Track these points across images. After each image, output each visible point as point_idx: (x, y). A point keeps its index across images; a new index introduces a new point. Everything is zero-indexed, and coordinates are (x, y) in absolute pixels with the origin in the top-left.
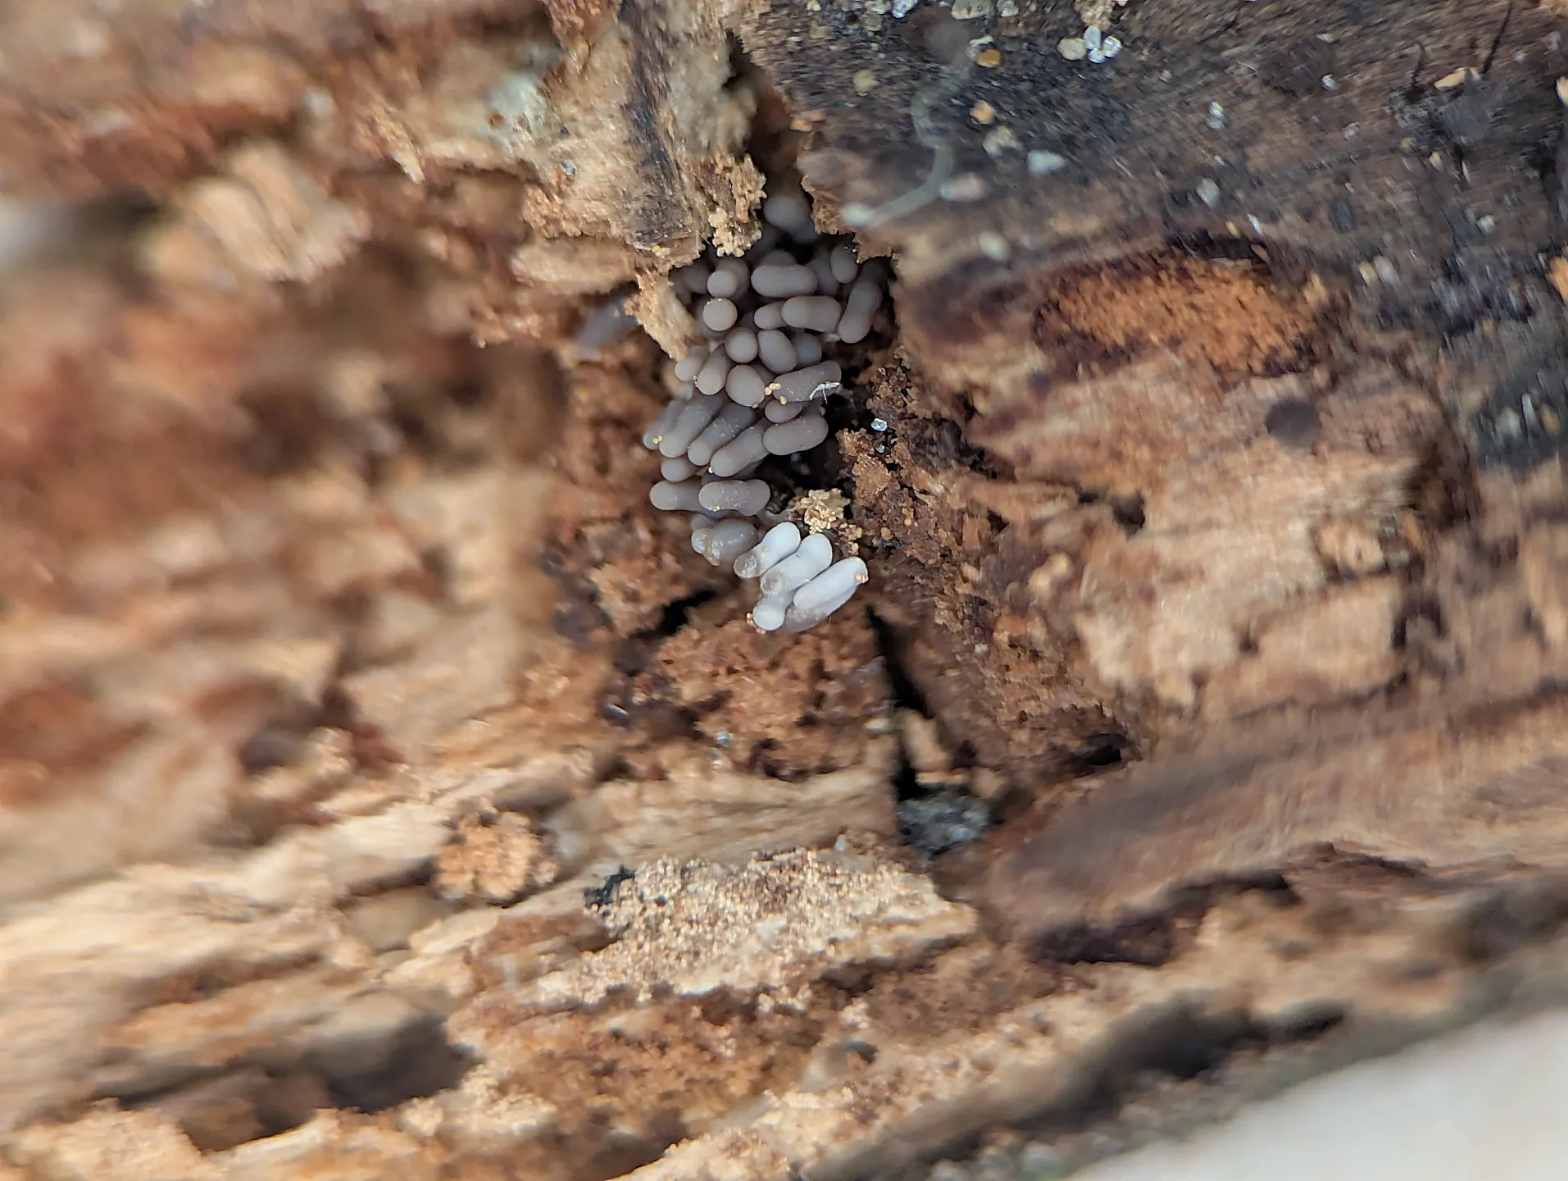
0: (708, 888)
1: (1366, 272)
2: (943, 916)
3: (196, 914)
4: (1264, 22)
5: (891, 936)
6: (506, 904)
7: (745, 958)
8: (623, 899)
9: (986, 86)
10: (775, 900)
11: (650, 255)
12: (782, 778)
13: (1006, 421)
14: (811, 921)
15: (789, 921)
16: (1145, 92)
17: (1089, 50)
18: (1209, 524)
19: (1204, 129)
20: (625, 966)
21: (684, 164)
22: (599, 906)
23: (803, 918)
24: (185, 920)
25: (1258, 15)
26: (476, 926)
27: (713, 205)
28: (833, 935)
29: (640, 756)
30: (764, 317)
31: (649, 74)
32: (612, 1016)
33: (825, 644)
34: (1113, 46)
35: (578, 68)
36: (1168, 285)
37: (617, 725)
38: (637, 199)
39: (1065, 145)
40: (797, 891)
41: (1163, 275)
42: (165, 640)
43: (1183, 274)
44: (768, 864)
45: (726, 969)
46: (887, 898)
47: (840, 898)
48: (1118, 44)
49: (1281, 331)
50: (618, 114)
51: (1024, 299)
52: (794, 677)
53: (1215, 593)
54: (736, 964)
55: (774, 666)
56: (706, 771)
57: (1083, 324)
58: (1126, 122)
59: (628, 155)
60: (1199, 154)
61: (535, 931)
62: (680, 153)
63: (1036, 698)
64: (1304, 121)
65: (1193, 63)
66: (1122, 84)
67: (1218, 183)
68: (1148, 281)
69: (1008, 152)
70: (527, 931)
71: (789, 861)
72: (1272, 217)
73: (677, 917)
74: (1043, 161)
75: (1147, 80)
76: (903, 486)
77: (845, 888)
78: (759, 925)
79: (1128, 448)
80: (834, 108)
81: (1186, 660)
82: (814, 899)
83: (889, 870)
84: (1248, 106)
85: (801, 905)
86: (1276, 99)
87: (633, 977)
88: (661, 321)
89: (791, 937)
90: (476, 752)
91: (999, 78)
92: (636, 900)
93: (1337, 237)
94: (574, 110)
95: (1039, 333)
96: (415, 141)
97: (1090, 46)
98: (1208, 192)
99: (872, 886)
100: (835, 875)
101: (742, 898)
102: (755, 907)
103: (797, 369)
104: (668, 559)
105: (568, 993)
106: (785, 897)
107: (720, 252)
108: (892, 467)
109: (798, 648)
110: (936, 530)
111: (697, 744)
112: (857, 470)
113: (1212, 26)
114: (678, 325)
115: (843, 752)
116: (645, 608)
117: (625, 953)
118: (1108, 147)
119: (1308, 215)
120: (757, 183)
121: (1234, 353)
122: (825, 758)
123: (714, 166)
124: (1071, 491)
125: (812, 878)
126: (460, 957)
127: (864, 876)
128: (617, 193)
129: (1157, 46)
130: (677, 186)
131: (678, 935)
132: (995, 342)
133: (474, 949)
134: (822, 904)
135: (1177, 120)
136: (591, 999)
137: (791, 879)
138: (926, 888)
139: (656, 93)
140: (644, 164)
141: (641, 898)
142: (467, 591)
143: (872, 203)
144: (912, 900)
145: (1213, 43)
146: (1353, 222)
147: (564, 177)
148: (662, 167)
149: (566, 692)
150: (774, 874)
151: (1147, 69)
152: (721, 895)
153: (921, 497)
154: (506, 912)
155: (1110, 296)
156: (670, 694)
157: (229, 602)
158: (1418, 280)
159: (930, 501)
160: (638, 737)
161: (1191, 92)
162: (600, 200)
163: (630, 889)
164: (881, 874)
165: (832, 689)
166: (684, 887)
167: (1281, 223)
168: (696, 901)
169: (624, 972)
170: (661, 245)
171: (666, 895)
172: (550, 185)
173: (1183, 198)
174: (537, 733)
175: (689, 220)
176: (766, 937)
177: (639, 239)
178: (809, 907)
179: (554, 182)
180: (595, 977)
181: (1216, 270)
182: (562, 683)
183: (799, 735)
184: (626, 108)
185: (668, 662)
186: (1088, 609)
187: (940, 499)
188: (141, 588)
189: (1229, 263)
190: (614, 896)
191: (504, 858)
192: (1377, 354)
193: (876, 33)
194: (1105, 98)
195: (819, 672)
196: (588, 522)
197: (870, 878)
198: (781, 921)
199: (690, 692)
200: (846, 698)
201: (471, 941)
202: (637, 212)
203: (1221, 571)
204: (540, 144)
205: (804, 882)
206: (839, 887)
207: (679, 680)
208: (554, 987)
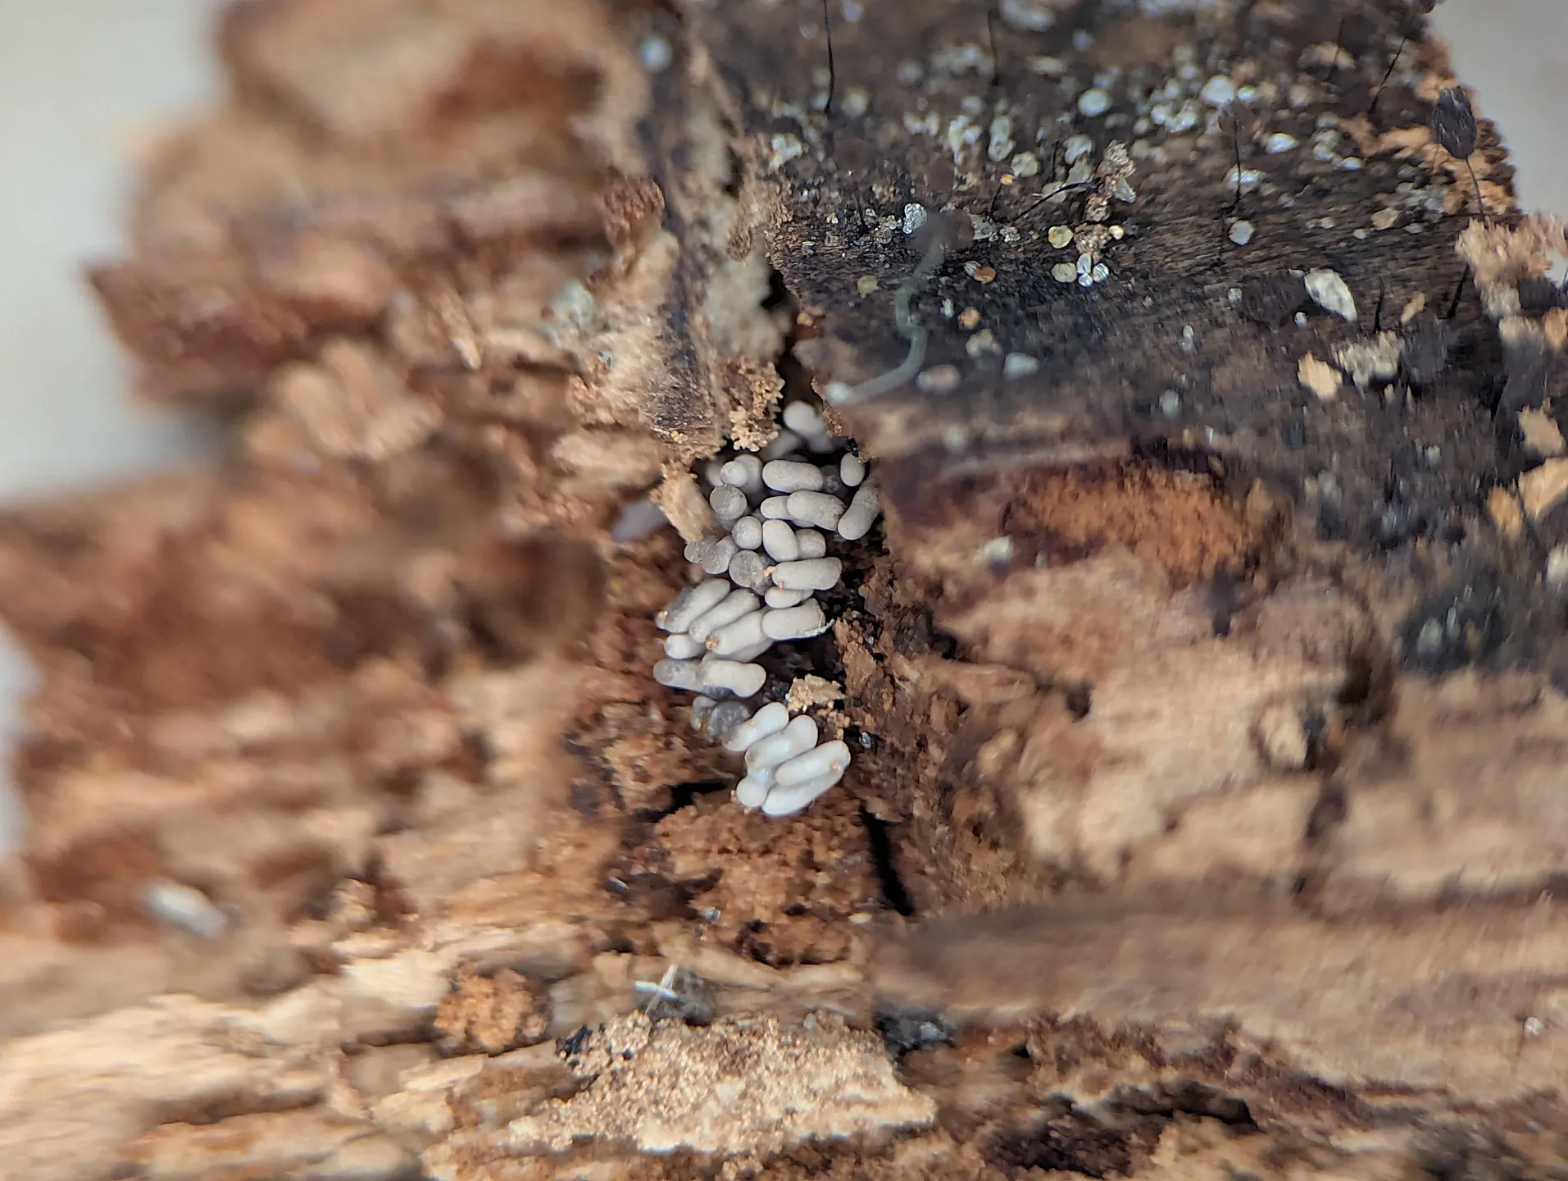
0: (673, 1046)
1: (1310, 487)
2: (900, 1101)
3: (213, 1045)
4: (1249, 264)
5: (849, 1116)
6: (493, 1055)
7: (707, 1122)
8: (591, 1049)
9: (979, 297)
10: (733, 1062)
11: (670, 441)
12: (766, 962)
13: (968, 600)
14: (768, 1088)
15: (748, 1086)
16: (1125, 315)
17: (1079, 275)
18: (1152, 715)
19: (1175, 349)
20: (589, 1114)
21: (711, 364)
22: (568, 1055)
23: (761, 1085)
24: (204, 1050)
25: (1246, 257)
26: (461, 1073)
27: (735, 403)
28: (789, 1105)
29: (639, 932)
30: (769, 508)
31: (687, 279)
32: (578, 1166)
33: (817, 835)
34: (1102, 272)
35: (623, 268)
36: (1130, 492)
37: (619, 899)
38: (662, 390)
39: (1043, 353)
40: (756, 1057)
41: (1128, 484)
42: (232, 806)
43: (1147, 484)
44: (731, 1028)
45: (687, 1130)
46: (845, 1074)
47: (798, 1069)
48: (1106, 270)
49: (1231, 540)
50: (654, 313)
51: (994, 492)
52: (785, 863)
53: (1150, 778)
54: (696, 1125)
55: (766, 851)
56: (696, 946)
57: (1050, 521)
58: (1103, 337)
59: (658, 350)
60: (1168, 371)
61: (516, 1080)
62: (709, 356)
63: (997, 888)
64: (1271, 351)
65: (1174, 293)
66: (1106, 305)
67: (1181, 398)
68: (1111, 485)
69: (986, 354)
70: (510, 1081)
71: (750, 1027)
72: (1227, 430)
73: (639, 1070)
74: (1018, 364)
75: (1129, 305)
76: (886, 675)
77: (802, 1058)
78: (718, 1087)
79: (1079, 636)
80: (834, 303)
81: (1114, 837)
82: (772, 1067)
83: (849, 1048)
84: (1220, 334)
85: (759, 1070)
86: (1248, 329)
87: (597, 1127)
88: (682, 510)
89: (747, 1103)
90: (483, 909)
91: (993, 292)
92: (603, 1051)
93: (1287, 454)
94: (618, 310)
95: (1006, 524)
96: (476, 330)
97: (1080, 271)
98: (1170, 403)
99: (829, 1060)
100: (794, 1045)
101: (702, 1058)
102: (715, 1069)
103: (799, 559)
104: (677, 742)
105: (536, 1137)
106: (743, 1061)
107: (736, 447)
108: (879, 657)
109: (791, 838)
110: (911, 717)
111: (689, 923)
112: (847, 659)
113: (1198, 265)
114: (697, 517)
115: (828, 945)
116: (652, 786)
117: (591, 1102)
118: (1083, 358)
119: (1262, 432)
120: (776, 385)
121: (1187, 558)
122: (810, 949)
123: (738, 368)
124: (1027, 677)
125: (771, 1046)
126: (444, 1095)
127: (821, 1051)
128: (647, 384)
129: (1145, 277)
130: (703, 382)
131: (640, 1088)
132: (964, 529)
133: (457, 1090)
134: (779, 1073)
135: (1151, 340)
136: (558, 1146)
137: (750, 1044)
138: (885, 1070)
139: (693, 299)
140: (673, 358)
141: (609, 1051)
142: (502, 771)
143: (851, 383)
144: (870, 1081)
145: (1198, 279)
146: (1304, 441)
147: (600, 367)
148: (690, 363)
149: (571, 861)
150: (735, 1037)
151: (1131, 296)
152: (683, 1053)
153: (901, 684)
154: (491, 1060)
155: (1076, 496)
156: (666, 870)
157: (294, 776)
158: (1358, 498)
159: (908, 689)
160: (639, 914)
161: (1168, 318)
162: (633, 391)
163: (599, 1041)
164: (840, 1050)
165: (822, 879)
166: (650, 1043)
167: (1235, 437)
168: (658, 1056)
169: (588, 1120)
170: (680, 432)
171: (633, 1050)
172: (589, 374)
173: (1146, 408)
174: (544, 900)
175: (710, 414)
176: (725, 1100)
177: (659, 423)
178: (766, 1073)
179: (591, 369)
180: (563, 1125)
181: (1177, 481)
182: (567, 852)
183: (784, 920)
184: (662, 309)
185: (665, 835)
186: (1031, 784)
187: (916, 686)
188: (216, 755)
189: (1191, 476)
190: (584, 1046)
191: (496, 1012)
192: (1315, 564)
193: (884, 246)
194: (1087, 316)
195: (809, 862)
196: (610, 702)
197: (828, 1052)
198: (740, 1085)
199: (685, 866)
200: (832, 889)
201: (454, 1082)
202: (660, 399)
203: (1158, 760)
204: (583, 336)
205: (764, 1049)
206: (797, 1058)
207: (674, 853)
208: (524, 1131)
